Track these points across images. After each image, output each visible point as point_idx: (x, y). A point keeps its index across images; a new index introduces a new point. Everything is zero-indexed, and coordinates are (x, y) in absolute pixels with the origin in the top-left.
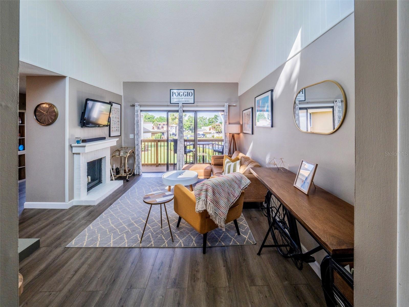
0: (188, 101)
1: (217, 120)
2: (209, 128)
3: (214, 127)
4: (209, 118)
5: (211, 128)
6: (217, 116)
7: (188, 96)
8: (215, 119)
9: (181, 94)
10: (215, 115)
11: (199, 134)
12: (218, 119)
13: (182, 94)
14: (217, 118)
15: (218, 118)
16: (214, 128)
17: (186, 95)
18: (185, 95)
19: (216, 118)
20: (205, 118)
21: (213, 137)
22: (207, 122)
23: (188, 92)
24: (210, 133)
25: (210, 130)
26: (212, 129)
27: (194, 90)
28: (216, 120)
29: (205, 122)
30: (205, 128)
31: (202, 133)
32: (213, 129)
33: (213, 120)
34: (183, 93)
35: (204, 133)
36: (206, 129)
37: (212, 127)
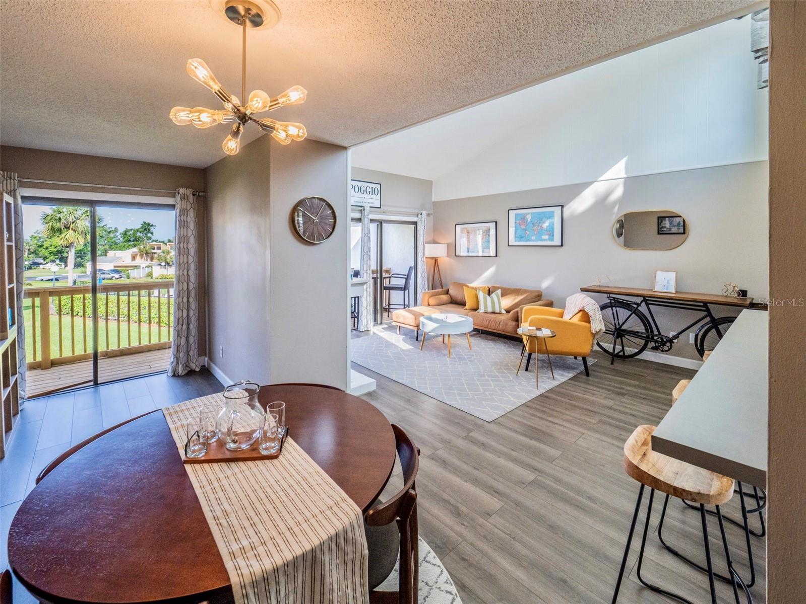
0: (372, 203)
1: (149, 235)
2: (132, 255)
3: (145, 252)
4: (126, 229)
5: (136, 255)
6: (149, 224)
7: (372, 194)
8: (145, 232)
9: (363, 189)
10: (145, 223)
11: (101, 270)
12: (152, 233)
13: (365, 190)
14: (149, 230)
15: (152, 229)
16: (147, 253)
17: (370, 192)
18: (368, 193)
19: (145, 229)
20: (113, 229)
21: (150, 275)
22: (120, 239)
23: (372, 188)
24: (136, 266)
25: (134, 258)
26: (138, 257)
27: (380, 184)
28: (146, 234)
29: (112, 238)
30: (117, 255)
31: (112, 268)
32: (142, 257)
33: (139, 234)
34: (365, 187)
35: (115, 267)
36: (120, 258)
37: (140, 252)
